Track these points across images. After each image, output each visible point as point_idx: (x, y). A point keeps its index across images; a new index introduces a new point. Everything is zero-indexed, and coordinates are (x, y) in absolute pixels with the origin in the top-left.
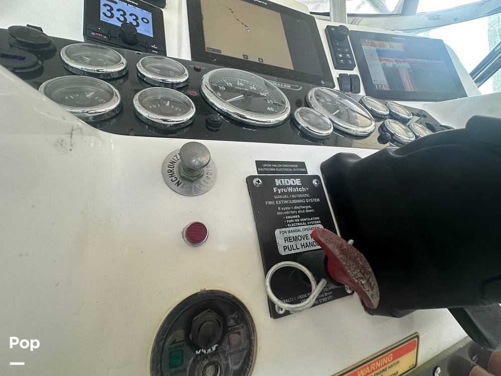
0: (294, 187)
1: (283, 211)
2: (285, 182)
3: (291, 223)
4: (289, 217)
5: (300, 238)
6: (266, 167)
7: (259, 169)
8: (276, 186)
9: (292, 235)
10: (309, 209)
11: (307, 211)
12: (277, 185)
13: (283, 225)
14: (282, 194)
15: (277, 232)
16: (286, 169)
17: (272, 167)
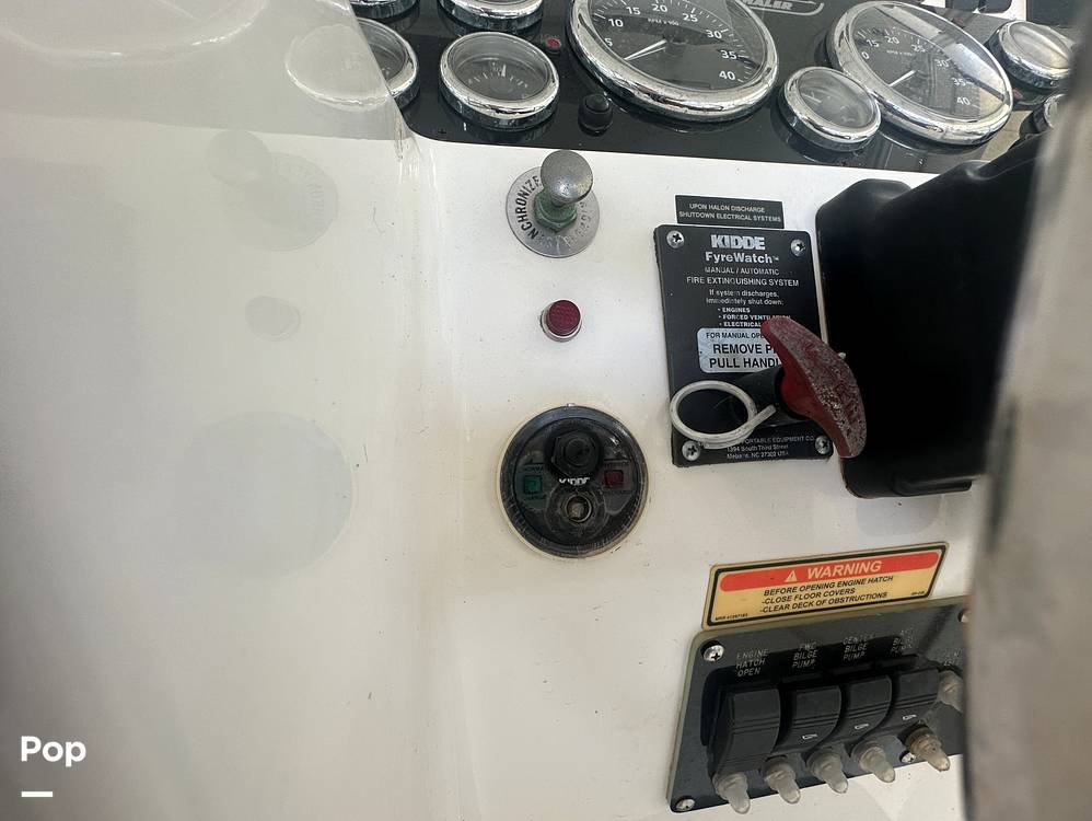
0: (749, 252)
1: (719, 297)
2: (729, 241)
3: (731, 321)
4: (728, 310)
5: (743, 349)
6: (697, 210)
7: (682, 214)
8: (711, 249)
9: (729, 341)
10: (771, 298)
11: (767, 302)
12: (714, 246)
13: (716, 322)
14: (722, 264)
15: (702, 333)
16: (737, 216)
17: (708, 211)
